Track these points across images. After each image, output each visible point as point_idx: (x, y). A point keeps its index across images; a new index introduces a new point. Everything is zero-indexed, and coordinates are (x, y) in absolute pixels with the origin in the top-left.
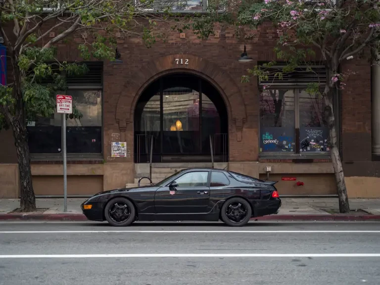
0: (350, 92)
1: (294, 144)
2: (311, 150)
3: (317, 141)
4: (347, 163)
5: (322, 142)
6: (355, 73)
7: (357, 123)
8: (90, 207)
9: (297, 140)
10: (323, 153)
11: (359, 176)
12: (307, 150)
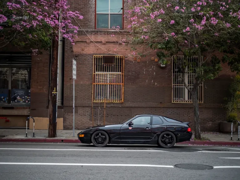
0: (36, 70)
1: (7, 98)
2: (17, 102)
3: (21, 97)
4: (32, 110)
5: (24, 97)
6: (39, 59)
7: (39, 87)
8: (83, 136)
9: (9, 96)
10: (24, 104)
11: (39, 117)
12: (15, 102)
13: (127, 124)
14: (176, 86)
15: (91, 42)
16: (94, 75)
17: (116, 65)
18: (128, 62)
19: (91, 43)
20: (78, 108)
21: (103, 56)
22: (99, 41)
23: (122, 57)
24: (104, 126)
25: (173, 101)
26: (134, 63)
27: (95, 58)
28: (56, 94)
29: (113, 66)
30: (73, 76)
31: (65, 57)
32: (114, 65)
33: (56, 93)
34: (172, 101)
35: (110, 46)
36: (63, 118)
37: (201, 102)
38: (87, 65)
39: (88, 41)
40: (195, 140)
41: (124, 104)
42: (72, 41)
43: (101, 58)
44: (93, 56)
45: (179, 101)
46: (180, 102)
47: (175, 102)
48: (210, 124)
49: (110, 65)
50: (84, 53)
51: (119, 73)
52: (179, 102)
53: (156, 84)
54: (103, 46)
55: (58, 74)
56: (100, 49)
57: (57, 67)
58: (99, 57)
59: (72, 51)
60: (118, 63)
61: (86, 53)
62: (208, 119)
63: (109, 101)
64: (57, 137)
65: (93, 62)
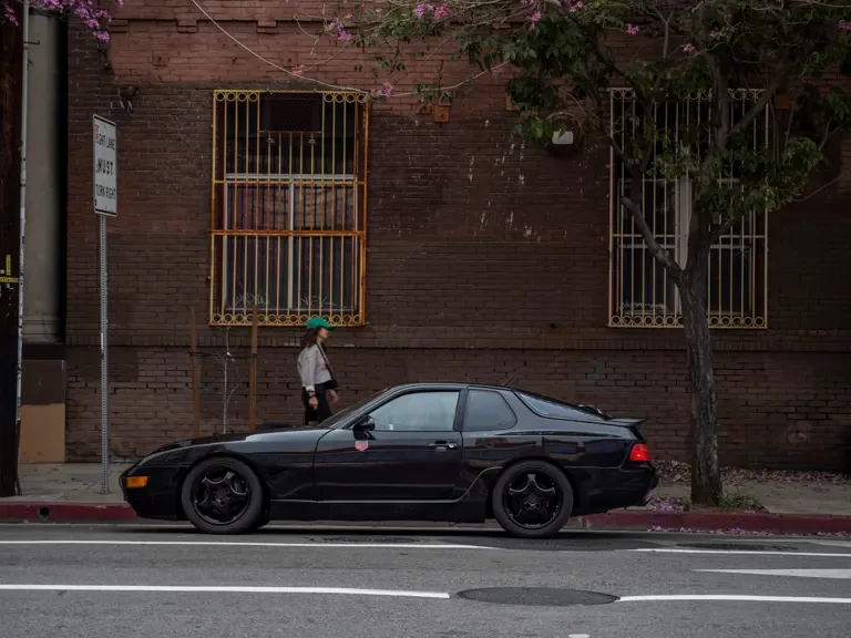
8: (142, 481)
13: (347, 427)
14: (627, 241)
15: (198, 21)
16: (220, 188)
17: (328, 140)
18: (384, 122)
19: (203, 28)
20: (139, 354)
21: (262, 94)
22: (244, 16)
23: (356, 99)
24: (243, 436)
25: (616, 320)
26: (419, 128)
27: (220, 105)
28: (16, 286)
29: (312, 141)
30: (97, 197)
31: (70, 101)
32: (319, 140)
33: (11, 280)
34: (611, 319)
35: (296, 45)
36: (63, 405)
37: (754, 321)
38: (182, 136)
39: (184, 16)
40: (686, 509)
41: (370, 334)
42: (93, 22)
43: (253, 105)
44: (212, 94)
45: (643, 320)
46: (649, 321)
47: (622, 324)
48: (800, 435)
49: (296, 139)
50: (165, 78)
51: (344, 177)
52: (643, 324)
53: (529, 232)
54: (263, 41)
55: (23, 190)
56: (248, 57)
57: (19, 153)
58: (242, 96)
59: (108, 70)
60: (339, 130)
61: (176, 79)
62: (793, 410)
63: (294, 319)
64: (19, 494)
65: (214, 126)
